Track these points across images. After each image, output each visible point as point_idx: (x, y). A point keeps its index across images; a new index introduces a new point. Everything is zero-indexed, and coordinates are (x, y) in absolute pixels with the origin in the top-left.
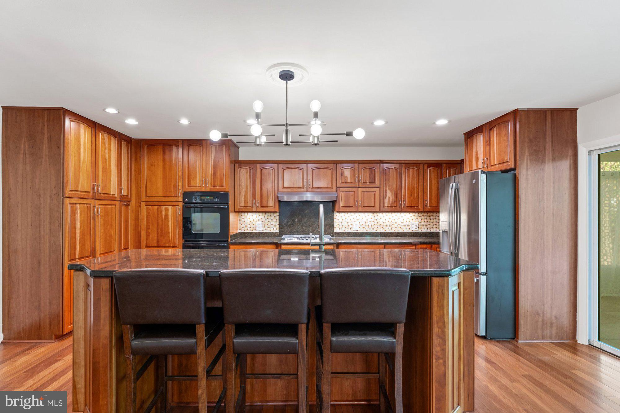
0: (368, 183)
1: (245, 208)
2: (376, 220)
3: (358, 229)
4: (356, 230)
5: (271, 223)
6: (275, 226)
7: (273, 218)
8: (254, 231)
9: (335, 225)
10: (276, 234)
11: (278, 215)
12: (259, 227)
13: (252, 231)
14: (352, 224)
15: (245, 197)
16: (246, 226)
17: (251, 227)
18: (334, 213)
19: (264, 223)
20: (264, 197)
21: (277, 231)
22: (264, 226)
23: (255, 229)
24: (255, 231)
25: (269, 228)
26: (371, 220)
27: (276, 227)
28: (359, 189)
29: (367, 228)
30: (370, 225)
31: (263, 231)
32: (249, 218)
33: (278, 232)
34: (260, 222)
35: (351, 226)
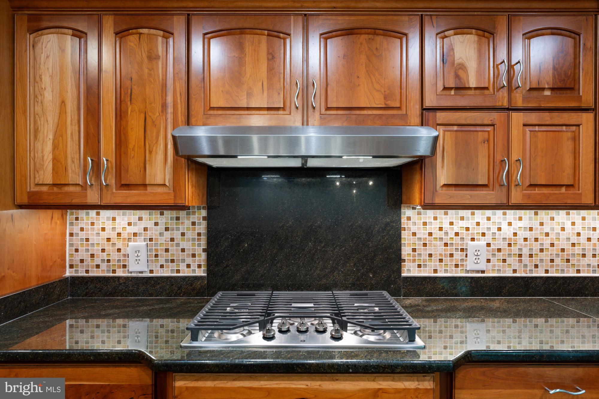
0: (547, 93)
1: (55, 189)
2: (547, 234)
3: (482, 266)
4: (478, 272)
5: (178, 245)
6: (194, 256)
7: (188, 229)
8: (120, 273)
9: (406, 251)
10: (198, 285)
11: (204, 218)
12: (138, 261)
13: (114, 271)
14: (462, 250)
15: (55, 147)
16: (92, 256)
17: (109, 261)
18: (402, 211)
19: (156, 245)
20: (131, 146)
21: (201, 273)
22: (156, 256)
23: (124, 266)
24: (124, 272)
25: (173, 261)
26: (528, 234)
27: (197, 258)
28: (515, 115)
29: (513, 261)
30: (525, 252)
31: (151, 271)
32: (103, 229)
33: (201, 277)
34: (140, 243)
35: (458, 256)
